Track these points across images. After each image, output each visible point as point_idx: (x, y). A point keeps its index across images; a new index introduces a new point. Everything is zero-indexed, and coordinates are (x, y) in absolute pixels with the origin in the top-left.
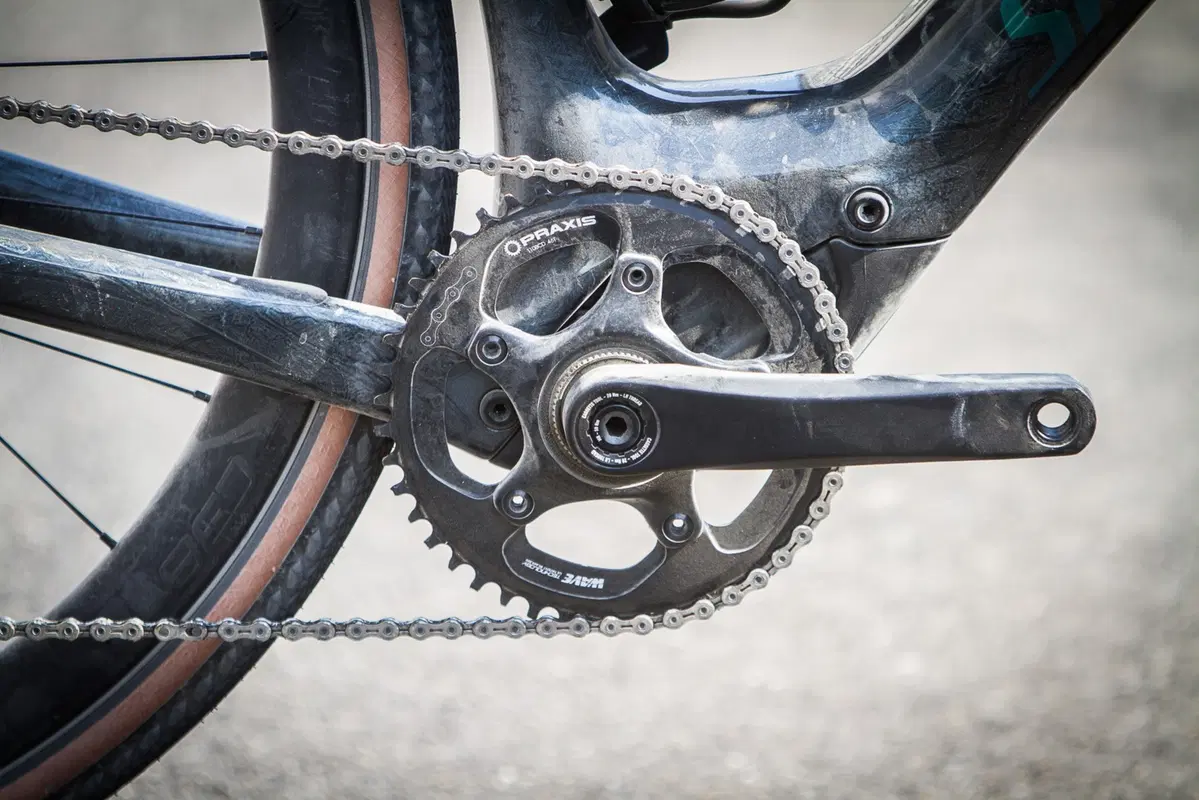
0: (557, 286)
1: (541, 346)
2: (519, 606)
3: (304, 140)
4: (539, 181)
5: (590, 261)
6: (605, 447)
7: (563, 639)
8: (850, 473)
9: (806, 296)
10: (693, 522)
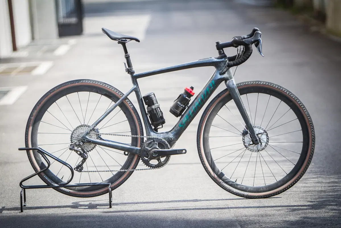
0: (151, 145)
1: (150, 149)
2: (149, 167)
3: (133, 136)
4: (149, 138)
5: (153, 143)
6: (154, 155)
7: (152, 170)
8: (171, 155)
9: (167, 145)
10: (161, 161)
